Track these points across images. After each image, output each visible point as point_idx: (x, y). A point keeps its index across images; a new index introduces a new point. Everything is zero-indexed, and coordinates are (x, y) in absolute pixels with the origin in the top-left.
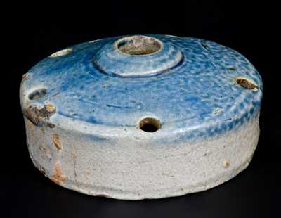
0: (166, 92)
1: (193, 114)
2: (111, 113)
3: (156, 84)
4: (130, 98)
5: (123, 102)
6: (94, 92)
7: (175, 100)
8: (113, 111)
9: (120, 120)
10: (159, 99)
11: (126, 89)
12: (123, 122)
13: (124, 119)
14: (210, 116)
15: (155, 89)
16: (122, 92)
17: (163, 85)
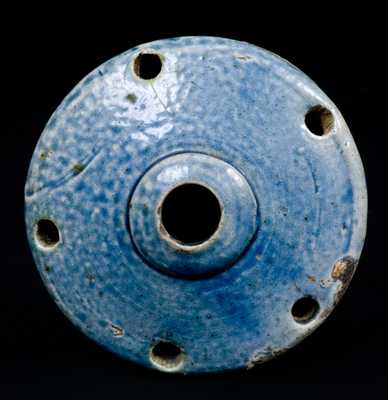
0: (255, 134)
1: (273, 80)
2: (328, 179)
3: (249, 153)
4: (292, 169)
5: (303, 174)
6: (299, 223)
7: (262, 116)
8: (323, 178)
9: (333, 161)
10: (274, 134)
11: (278, 184)
12: (334, 156)
13: (328, 157)
14: (261, 61)
15: (259, 149)
16: (286, 186)
17: (245, 144)
